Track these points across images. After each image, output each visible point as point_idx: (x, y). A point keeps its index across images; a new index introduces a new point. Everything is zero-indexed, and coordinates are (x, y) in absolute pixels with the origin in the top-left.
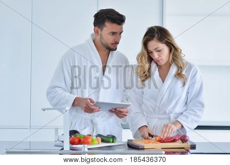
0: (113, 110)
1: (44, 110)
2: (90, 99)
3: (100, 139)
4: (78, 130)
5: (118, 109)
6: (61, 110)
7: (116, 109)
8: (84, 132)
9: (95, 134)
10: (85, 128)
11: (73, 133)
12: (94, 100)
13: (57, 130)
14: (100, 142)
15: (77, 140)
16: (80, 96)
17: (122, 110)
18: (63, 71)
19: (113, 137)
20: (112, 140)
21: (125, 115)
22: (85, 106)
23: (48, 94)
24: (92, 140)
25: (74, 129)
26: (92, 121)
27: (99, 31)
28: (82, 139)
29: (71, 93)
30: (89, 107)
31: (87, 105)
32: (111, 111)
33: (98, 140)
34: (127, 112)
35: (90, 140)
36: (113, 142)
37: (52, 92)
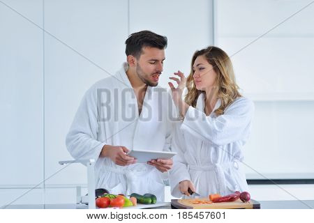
0: (153, 161)
1: (62, 163)
2: (123, 147)
3: (135, 200)
4: (106, 188)
5: (159, 160)
6: (84, 163)
7: (156, 160)
8: (115, 191)
9: (129, 193)
10: (116, 185)
11: (100, 192)
12: (129, 148)
13: (79, 189)
14: (136, 204)
15: (105, 202)
16: (109, 143)
17: (164, 161)
18: (88, 112)
19: (153, 197)
20: (151, 201)
21: (169, 168)
22: (116, 156)
23: (68, 141)
24: (125, 201)
25: (102, 188)
26: (125, 176)
27: (135, 59)
28: (112, 200)
29: (97, 140)
30: (121, 158)
31: (119, 154)
32: (150, 163)
33: (132, 201)
34: (171, 164)
35: (122, 200)
36: (152, 203)
37: (72, 139)
